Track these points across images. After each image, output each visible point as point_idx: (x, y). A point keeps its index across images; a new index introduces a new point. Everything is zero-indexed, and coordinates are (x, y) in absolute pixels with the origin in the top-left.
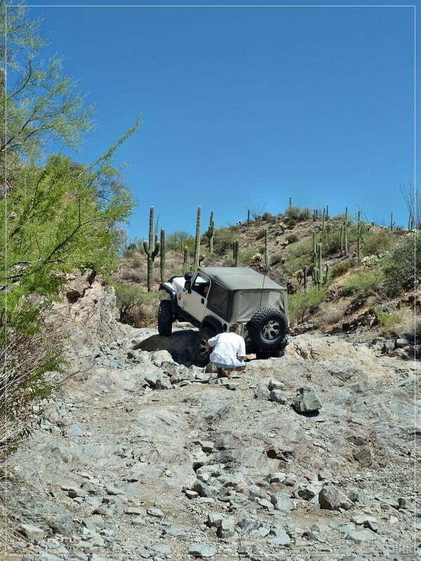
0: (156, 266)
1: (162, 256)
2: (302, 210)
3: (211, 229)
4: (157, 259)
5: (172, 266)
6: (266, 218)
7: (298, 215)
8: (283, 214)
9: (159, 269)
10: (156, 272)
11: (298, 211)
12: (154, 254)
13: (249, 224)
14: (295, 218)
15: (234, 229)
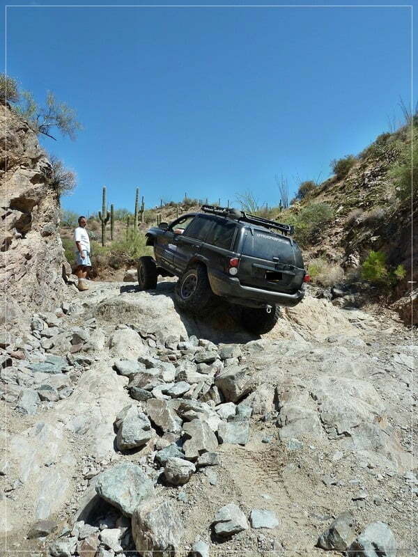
0: (108, 229)
1: (112, 223)
2: (193, 200)
3: (142, 207)
4: (108, 226)
5: (119, 230)
6: (171, 205)
7: (191, 203)
8: (182, 202)
9: (109, 232)
10: (107, 234)
11: (190, 201)
12: (107, 220)
13: (161, 208)
14: (189, 205)
15: (153, 211)
